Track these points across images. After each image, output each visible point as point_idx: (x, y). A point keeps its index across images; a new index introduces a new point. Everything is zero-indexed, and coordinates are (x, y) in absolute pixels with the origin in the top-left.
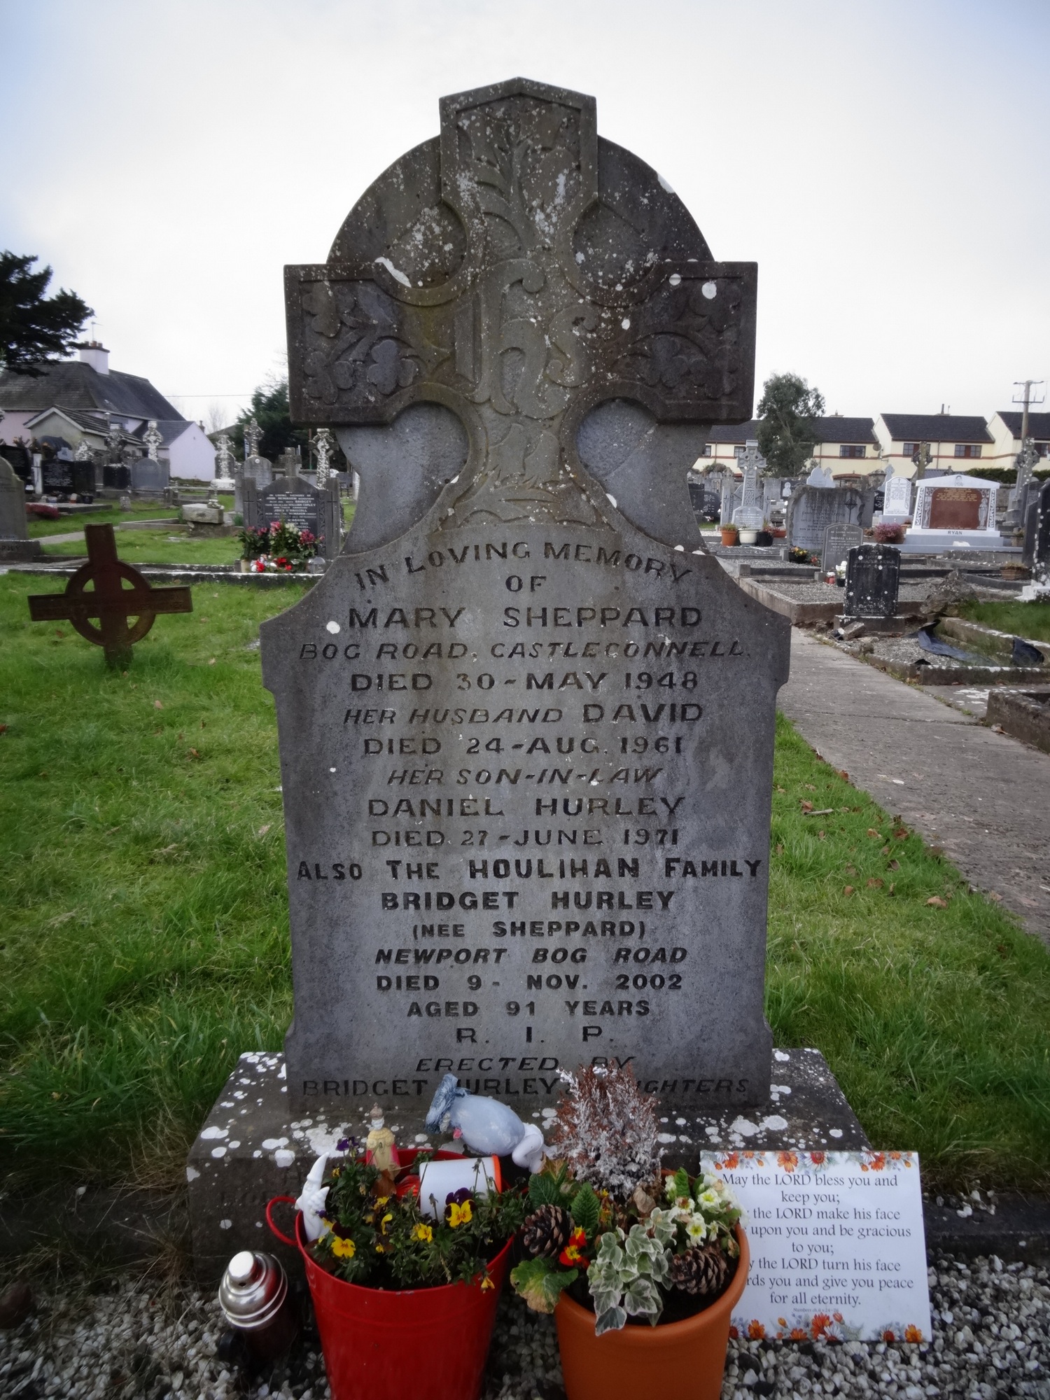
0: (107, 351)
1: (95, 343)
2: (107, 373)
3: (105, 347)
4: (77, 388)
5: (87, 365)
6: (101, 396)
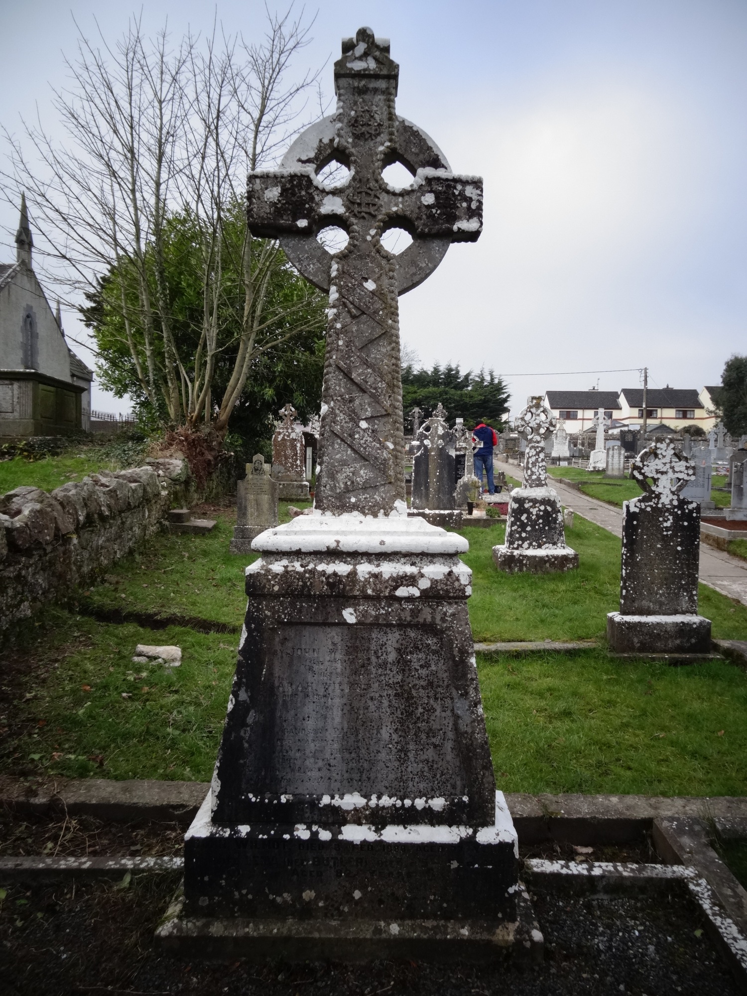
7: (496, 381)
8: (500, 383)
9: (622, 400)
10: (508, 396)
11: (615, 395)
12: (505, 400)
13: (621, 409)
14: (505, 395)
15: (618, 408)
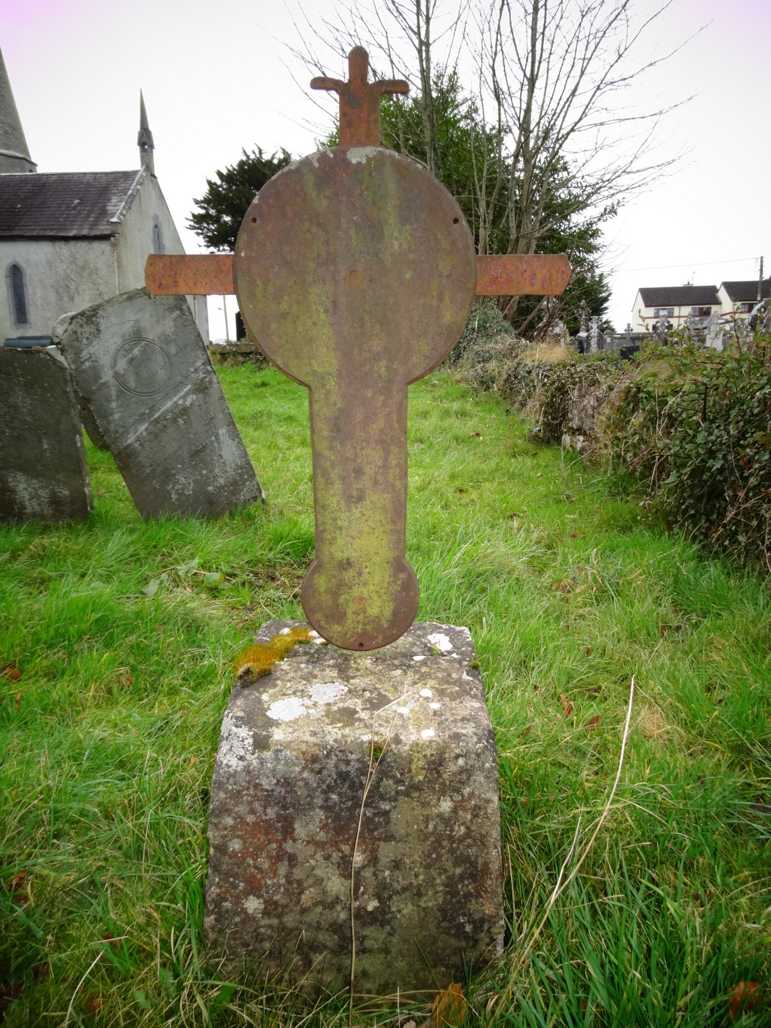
9: (723, 295)
10: (610, 295)
11: (713, 290)
12: (606, 299)
13: (720, 303)
14: (607, 293)
15: (718, 302)
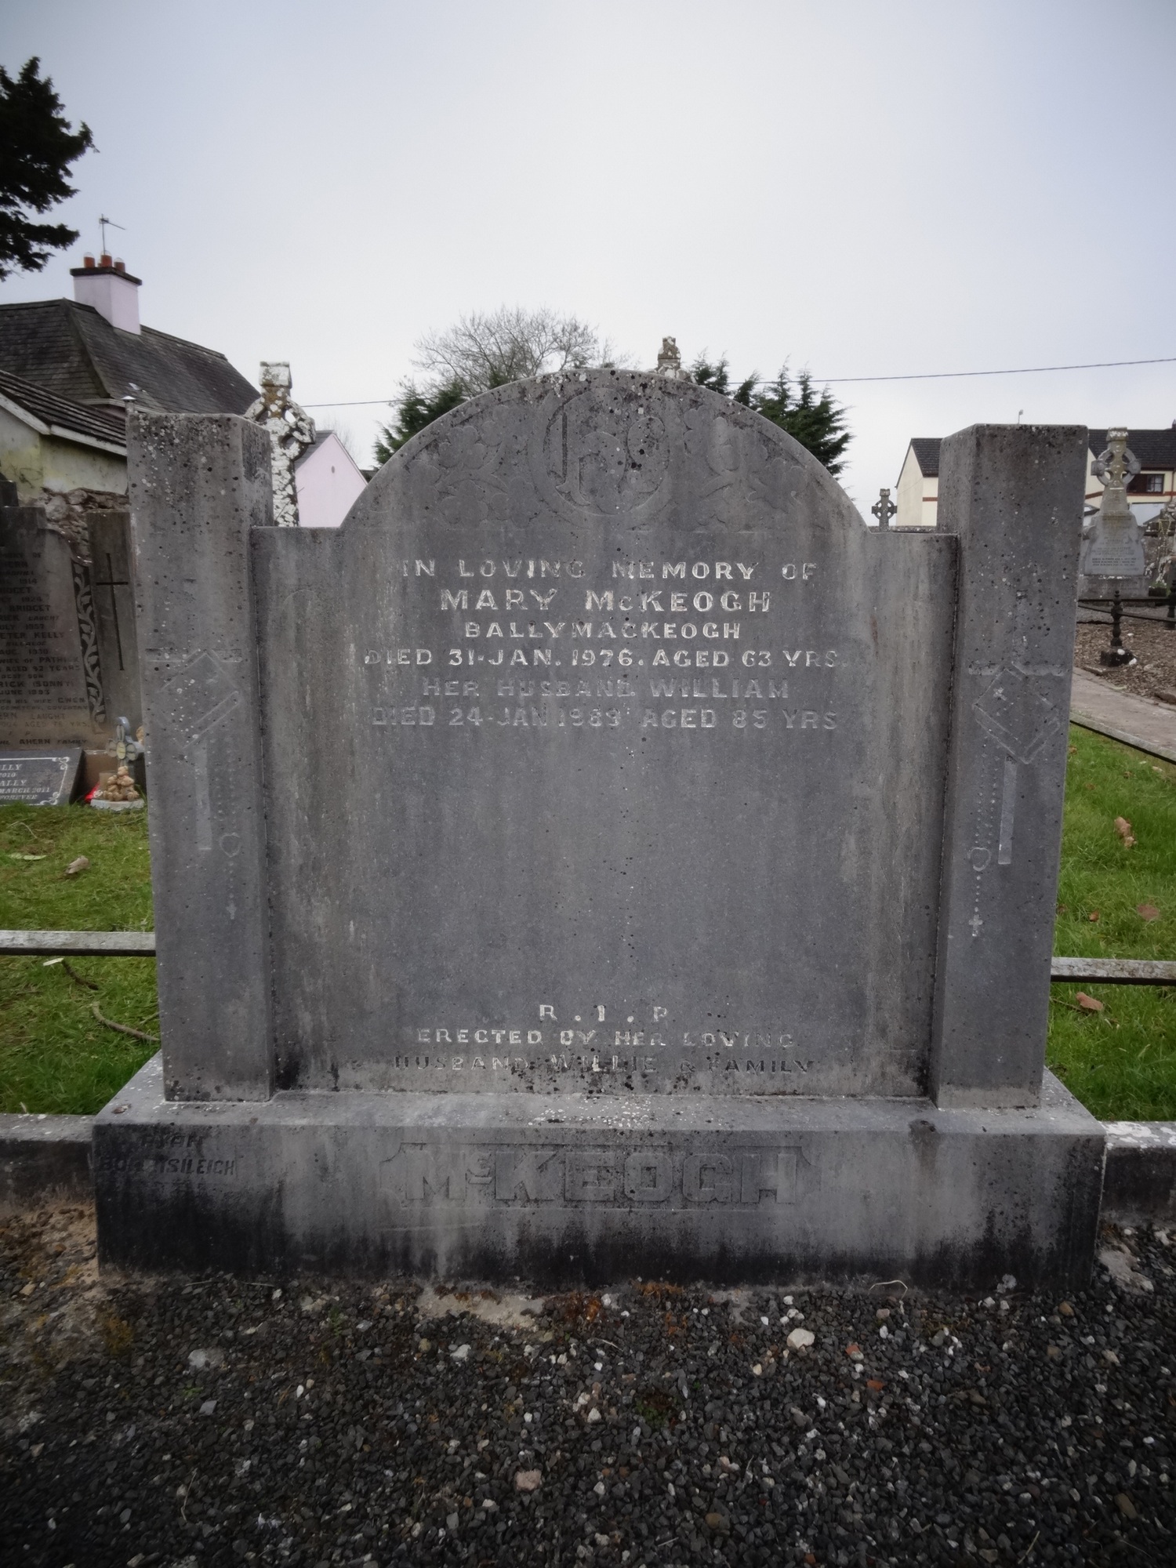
0: (137, 282)
1: (106, 259)
2: (138, 332)
3: (129, 270)
4: (64, 358)
5: (91, 310)
6: (122, 377)
7: (816, 401)
8: (825, 405)
